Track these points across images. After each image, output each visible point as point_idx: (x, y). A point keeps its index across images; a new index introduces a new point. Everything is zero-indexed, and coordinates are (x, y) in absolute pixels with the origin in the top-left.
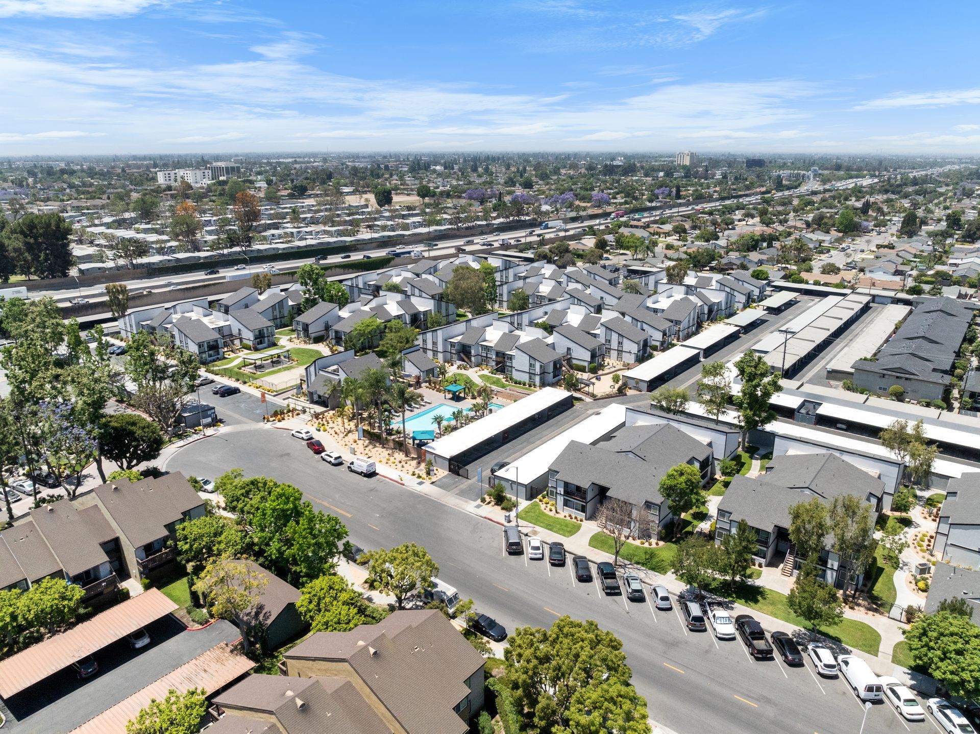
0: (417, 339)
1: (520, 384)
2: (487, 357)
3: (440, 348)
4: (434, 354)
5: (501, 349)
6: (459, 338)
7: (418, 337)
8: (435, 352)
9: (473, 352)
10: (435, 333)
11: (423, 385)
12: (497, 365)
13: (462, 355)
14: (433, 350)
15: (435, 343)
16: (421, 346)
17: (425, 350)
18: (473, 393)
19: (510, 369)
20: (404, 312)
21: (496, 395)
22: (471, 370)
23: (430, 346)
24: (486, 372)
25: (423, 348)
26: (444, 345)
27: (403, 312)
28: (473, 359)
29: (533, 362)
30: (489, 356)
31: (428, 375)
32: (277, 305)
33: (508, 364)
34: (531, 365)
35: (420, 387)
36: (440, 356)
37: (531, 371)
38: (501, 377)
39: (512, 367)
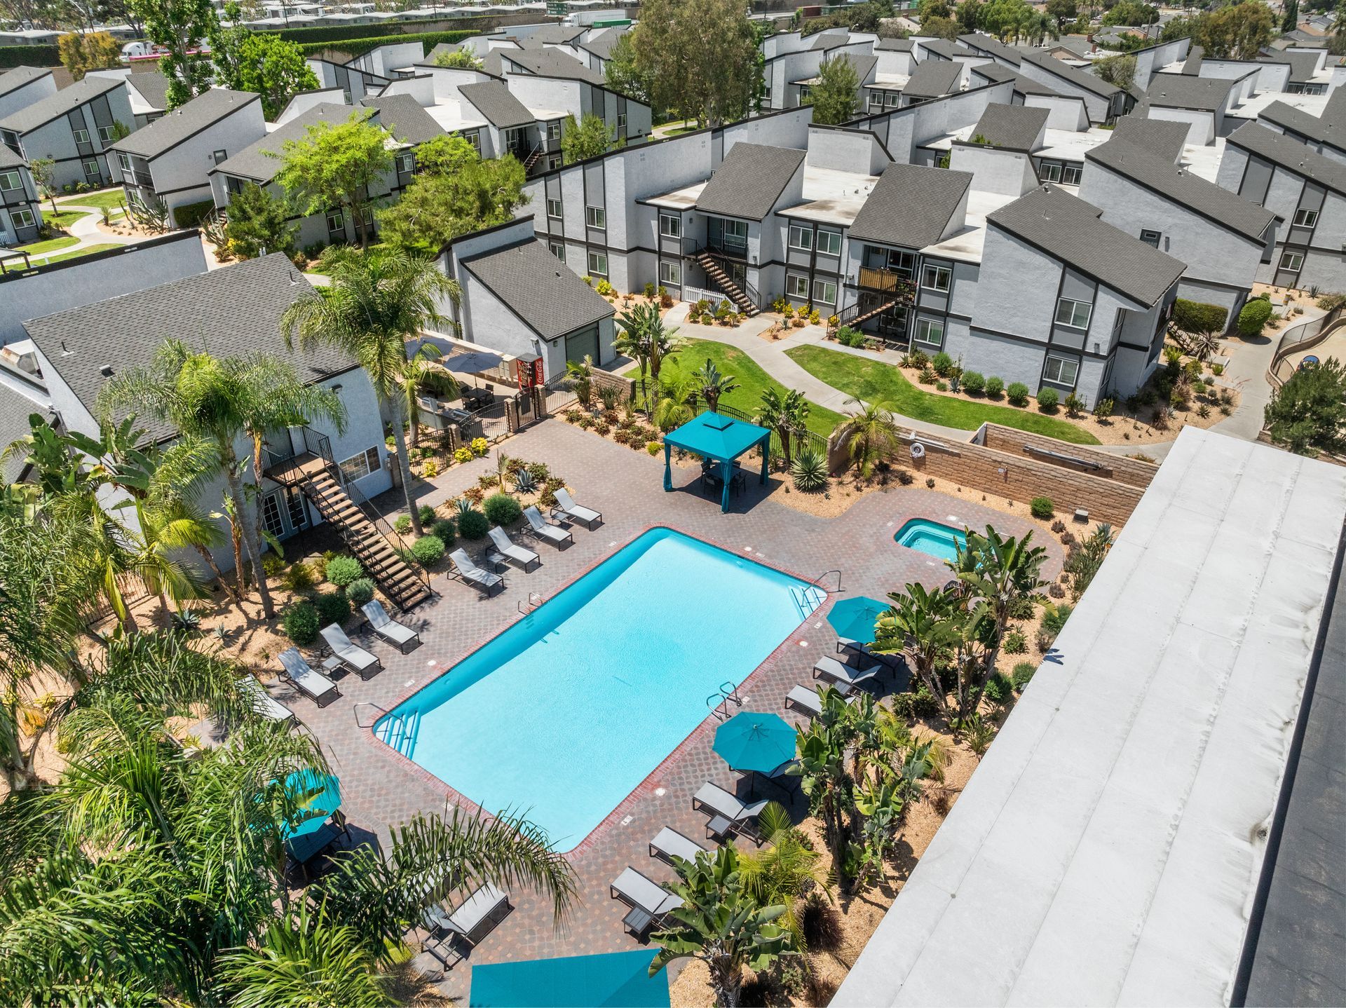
0: (524, 200)
1: (995, 395)
2: (812, 271)
3: (617, 235)
4: (592, 260)
5: (893, 235)
6: (694, 193)
7: (527, 191)
8: (597, 252)
9: (755, 247)
10: (594, 171)
11: (556, 402)
12: (863, 304)
13: (710, 265)
14: (588, 245)
15: (595, 216)
16: (540, 224)
17: (557, 243)
18: (807, 460)
19: (934, 323)
20: (484, 122)
21: (919, 464)
22: (747, 323)
23: (574, 226)
24: (814, 334)
25: (550, 237)
26: (634, 224)
27: (481, 121)
28: (753, 278)
29: (1078, 291)
30: (821, 264)
31: (573, 356)
32: (87, 110)
33: (927, 302)
34: (1063, 310)
35: (542, 417)
36: (619, 267)
37: (1061, 339)
38: (891, 357)
39: (945, 315)
